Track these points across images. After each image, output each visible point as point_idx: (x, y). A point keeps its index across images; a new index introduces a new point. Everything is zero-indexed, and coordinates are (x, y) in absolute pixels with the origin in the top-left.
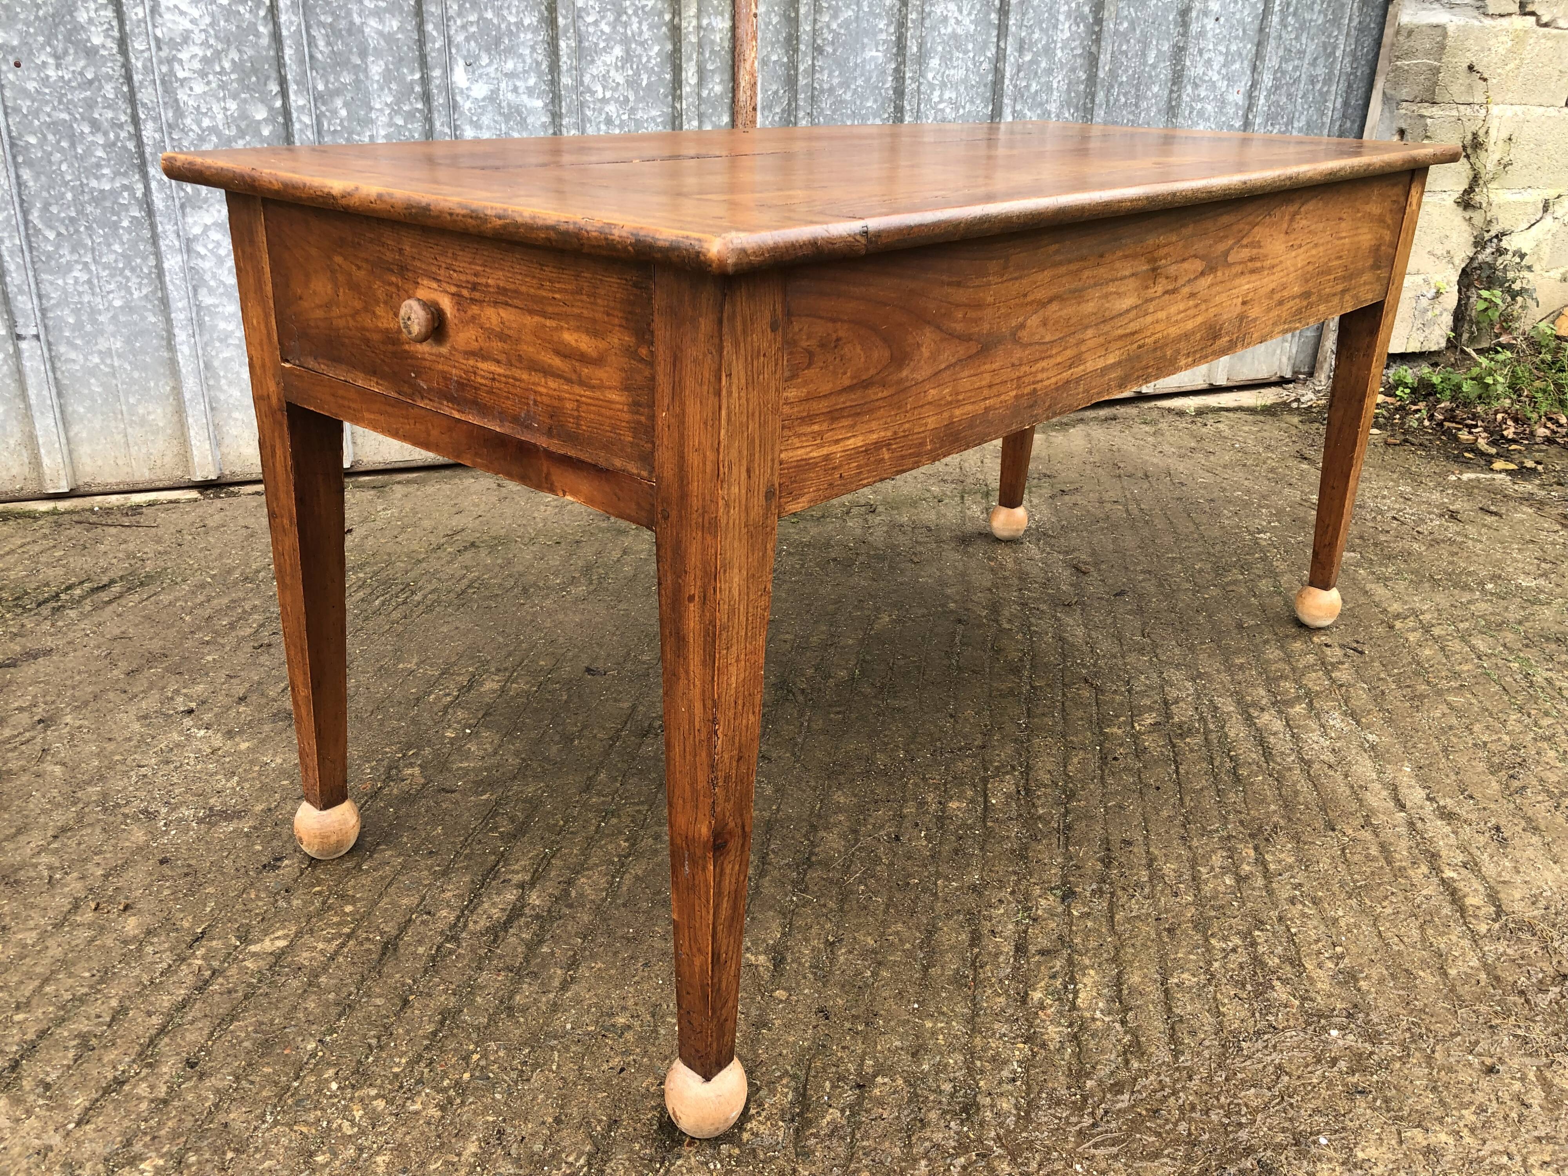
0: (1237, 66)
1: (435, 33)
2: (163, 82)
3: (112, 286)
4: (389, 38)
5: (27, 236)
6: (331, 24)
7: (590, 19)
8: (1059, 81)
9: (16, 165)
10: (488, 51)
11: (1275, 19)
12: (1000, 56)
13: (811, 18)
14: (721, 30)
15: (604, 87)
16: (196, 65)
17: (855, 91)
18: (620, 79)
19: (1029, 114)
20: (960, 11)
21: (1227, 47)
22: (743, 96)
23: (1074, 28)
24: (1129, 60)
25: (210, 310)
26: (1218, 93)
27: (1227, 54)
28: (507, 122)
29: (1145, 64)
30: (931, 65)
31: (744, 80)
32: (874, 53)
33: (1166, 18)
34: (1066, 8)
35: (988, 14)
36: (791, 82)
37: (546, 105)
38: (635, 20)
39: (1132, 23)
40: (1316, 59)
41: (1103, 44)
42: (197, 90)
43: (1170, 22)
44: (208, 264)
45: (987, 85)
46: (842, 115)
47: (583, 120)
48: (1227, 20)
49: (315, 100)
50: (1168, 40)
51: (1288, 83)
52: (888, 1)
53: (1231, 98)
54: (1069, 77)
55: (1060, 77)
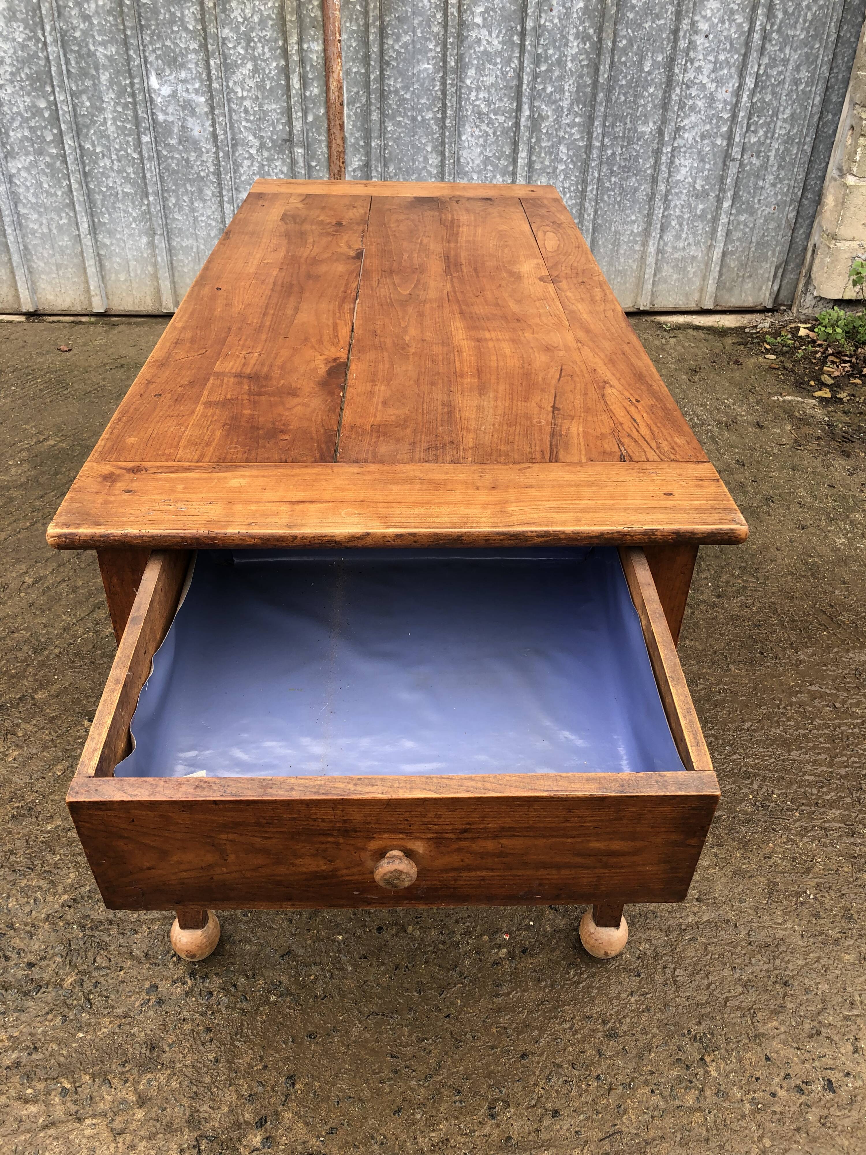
0: (725, 71)
1: (134, 56)
4: (110, 58)
6: (78, 51)
7: (230, 45)
8: (569, 85)
10: (169, 66)
11: (756, 36)
12: (521, 68)
13: (378, 42)
14: (317, 52)
15: (242, 89)
16: (8, 77)
17: (413, 93)
18: (251, 83)
19: (546, 108)
20: (490, 34)
21: (716, 57)
22: (332, 96)
23: (581, 46)
24: (627, 68)
25: (25, 216)
26: (707, 93)
27: (715, 63)
28: (183, 111)
29: (642, 71)
30: (469, 74)
31: (333, 85)
32: (426, 66)
33: (660, 36)
34: (575, 31)
35: (512, 36)
36: (367, 85)
37: (207, 100)
38: (259, 45)
39: (631, 42)
40: (799, 66)
41: (602, 57)
42: (9, 91)
43: (663, 39)
44: (21, 190)
45: (511, 88)
46: (404, 108)
47: (229, 110)
48: (715, 37)
49: (71, 96)
50: (662, 53)
51: (772, 85)
52: (436, 29)
53: (719, 96)
54: (578, 82)
55: (570, 82)
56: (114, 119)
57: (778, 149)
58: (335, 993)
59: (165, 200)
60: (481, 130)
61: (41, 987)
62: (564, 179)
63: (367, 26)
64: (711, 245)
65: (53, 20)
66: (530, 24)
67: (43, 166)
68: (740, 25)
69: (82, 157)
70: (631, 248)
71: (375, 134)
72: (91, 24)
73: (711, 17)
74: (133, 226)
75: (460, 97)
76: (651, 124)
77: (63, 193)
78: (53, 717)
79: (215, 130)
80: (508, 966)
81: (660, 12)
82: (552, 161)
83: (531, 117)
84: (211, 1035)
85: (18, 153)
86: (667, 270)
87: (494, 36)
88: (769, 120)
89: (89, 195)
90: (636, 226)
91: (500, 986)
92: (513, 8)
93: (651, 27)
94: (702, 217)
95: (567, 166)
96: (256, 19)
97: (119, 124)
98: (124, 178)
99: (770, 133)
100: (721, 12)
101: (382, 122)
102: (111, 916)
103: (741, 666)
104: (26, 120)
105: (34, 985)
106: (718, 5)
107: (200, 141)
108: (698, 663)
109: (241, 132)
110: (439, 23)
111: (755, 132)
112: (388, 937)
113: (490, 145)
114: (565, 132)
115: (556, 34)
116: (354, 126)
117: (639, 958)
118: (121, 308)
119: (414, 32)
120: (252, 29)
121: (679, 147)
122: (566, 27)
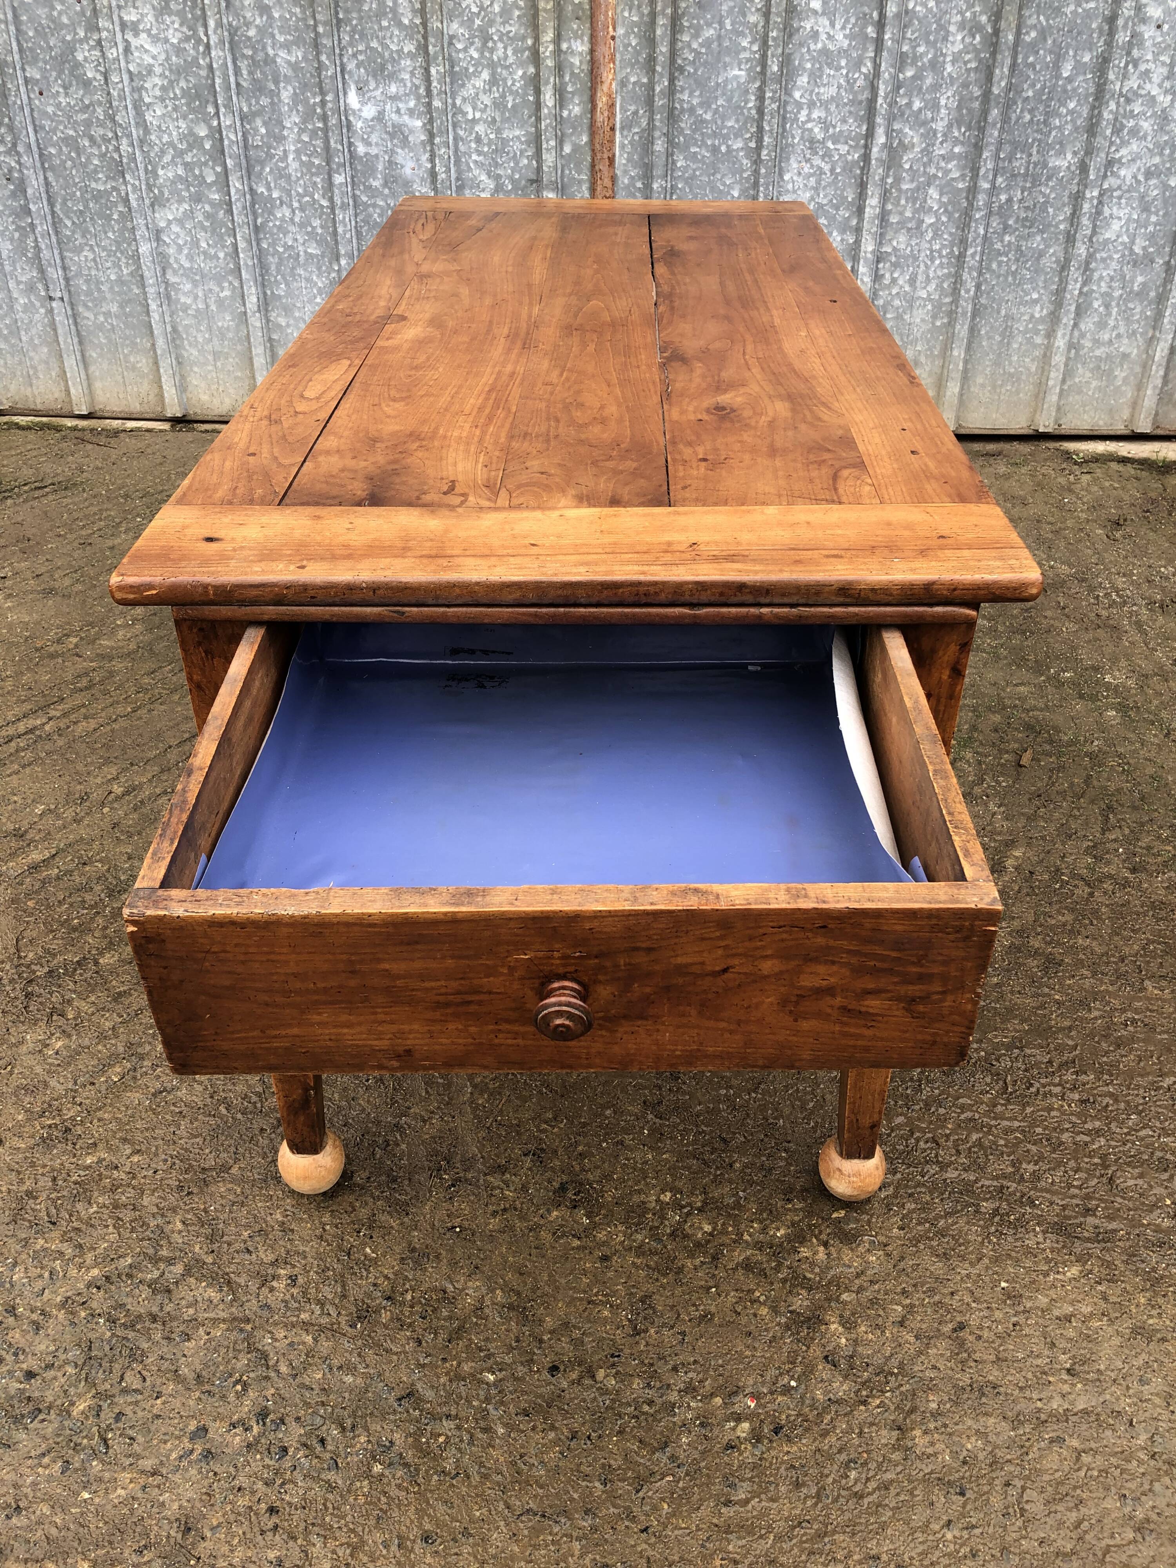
1: (327, 62)
2: (136, 107)
3: (109, 264)
4: (295, 67)
5: (54, 223)
6: (252, 57)
8: (947, 99)
9: (44, 170)
10: (375, 76)
12: (876, 73)
13: (668, 39)
14: (581, 54)
15: (474, 109)
16: (157, 92)
17: (716, 112)
18: (487, 100)
19: (910, 133)
20: (833, 25)
22: (600, 118)
23: (967, 40)
24: (1037, 73)
25: (175, 287)
26: (1158, 109)
27: (1171, 66)
28: (391, 140)
29: (1058, 76)
30: (799, 83)
31: (602, 101)
32: (736, 72)
33: (1088, 26)
34: (959, 18)
35: (865, 27)
36: (650, 102)
37: (424, 125)
38: (500, 45)
39: (1043, 34)
41: (999, 57)
42: (159, 113)
43: (1093, 31)
44: (171, 251)
45: (861, 102)
46: (702, 134)
47: (455, 139)
48: (1172, 27)
49: (242, 120)
50: (1090, 50)
52: (753, 18)
54: (960, 94)
55: (949, 94)
56: (298, 152)
58: (473, 1470)
60: (812, 166)
61: (40, 1411)
62: (933, 238)
63: (653, 15)
64: (1153, 337)
65: (219, 12)
66: (892, 9)
67: (201, 218)
69: (253, 205)
70: (1029, 341)
71: (658, 171)
72: (271, 17)
75: (784, 118)
76: (1069, 156)
77: (226, 255)
78: (120, 994)
79: (434, 167)
80: (749, 1453)
82: (916, 211)
83: (888, 146)
84: (275, 1519)
85: (168, 200)
86: (1082, 374)
89: (261, 257)
90: (1038, 308)
91: (732, 1486)
93: (1074, 12)
94: (1141, 295)
95: (938, 219)
96: (497, 8)
97: (304, 158)
98: (308, 233)
101: (669, 154)
102: (155, 1309)
103: (1164, 983)
104: (181, 153)
105: (31, 1407)
107: (413, 182)
108: (1094, 974)
109: (470, 169)
110: (758, 10)
112: (565, 1385)
113: (824, 188)
114: (938, 168)
115: (931, 24)
116: (628, 160)
117: (965, 1462)
119: (721, 24)
120: (491, 23)
121: (1111, 190)
122: (946, 12)
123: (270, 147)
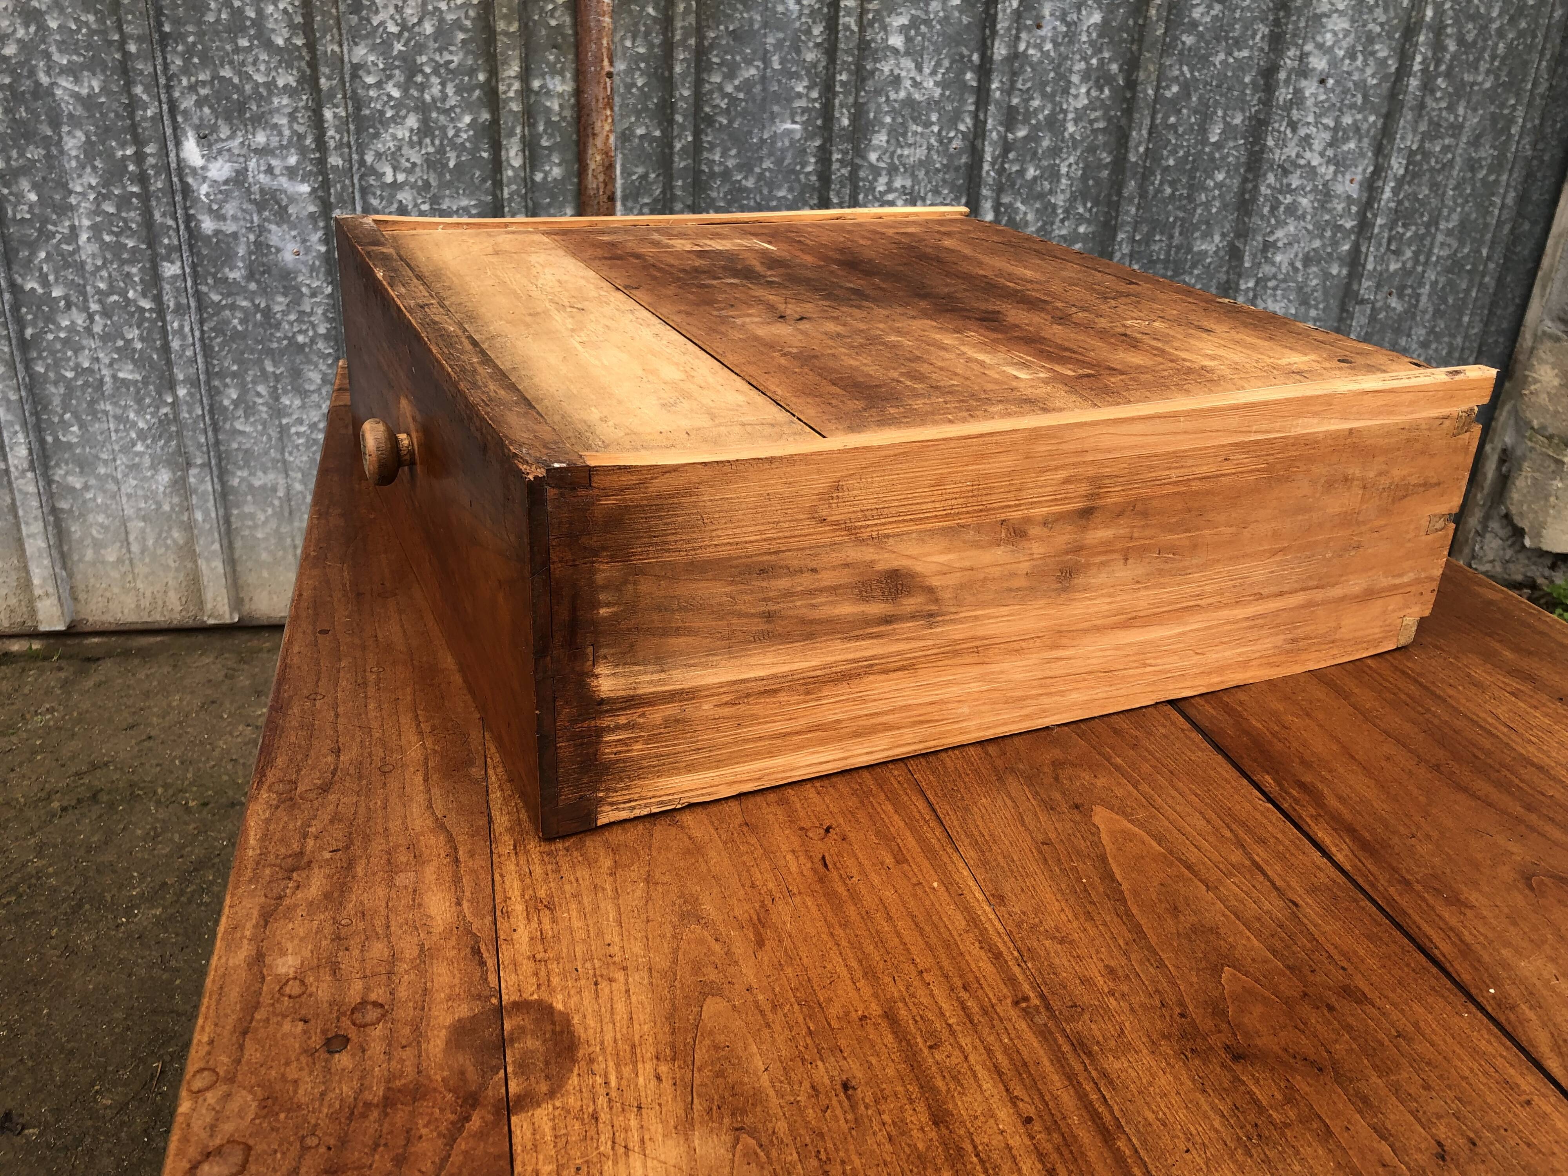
0: (1352, 145)
1: (145, 97)
4: (88, 102)
6: (10, 85)
7: (370, 80)
8: (1069, 166)
10: (228, 119)
11: (1414, 83)
12: (979, 131)
13: (690, 79)
14: (561, 95)
15: (395, 169)
17: (761, 177)
18: (415, 157)
19: (1023, 208)
20: (919, 68)
21: (1337, 120)
22: (592, 183)
23: (1094, 93)
24: (1178, 136)
26: (1320, 182)
27: (1335, 130)
28: (259, 213)
29: (1205, 142)
30: (875, 142)
31: (595, 161)
32: (789, 126)
33: (1240, 79)
34: (1083, 65)
35: (962, 73)
36: (665, 162)
37: (314, 191)
38: (435, 80)
39: (1187, 88)
40: (1478, 137)
41: (1137, 116)
43: (1246, 86)
45: (957, 169)
48: (1337, 82)
50: (1243, 110)
51: (1432, 170)
52: (810, 57)
53: (1339, 189)
54: (1085, 160)
55: (1072, 160)
56: (95, 228)
57: (1436, 282)
59: (214, 393)
66: (1000, 51)
68: (1382, 63)
69: (16, 308)
72: (42, 27)
73: (1332, 48)
74: (139, 448)
75: (855, 187)
76: (1217, 238)
81: (1243, 34)
87: (927, 71)
88: (1422, 231)
92: (965, 20)
93: (1224, 62)
96: (428, 28)
97: (107, 238)
98: (118, 350)
99: (1423, 253)
100: (1350, 39)
106: (1346, 26)
107: (297, 272)
110: (817, 45)
111: (1397, 253)
115: (1047, 72)
118: (108, 618)
119: (766, 61)
120: (420, 48)
121: (1266, 279)
122: (1067, 58)
123: (45, 221)
